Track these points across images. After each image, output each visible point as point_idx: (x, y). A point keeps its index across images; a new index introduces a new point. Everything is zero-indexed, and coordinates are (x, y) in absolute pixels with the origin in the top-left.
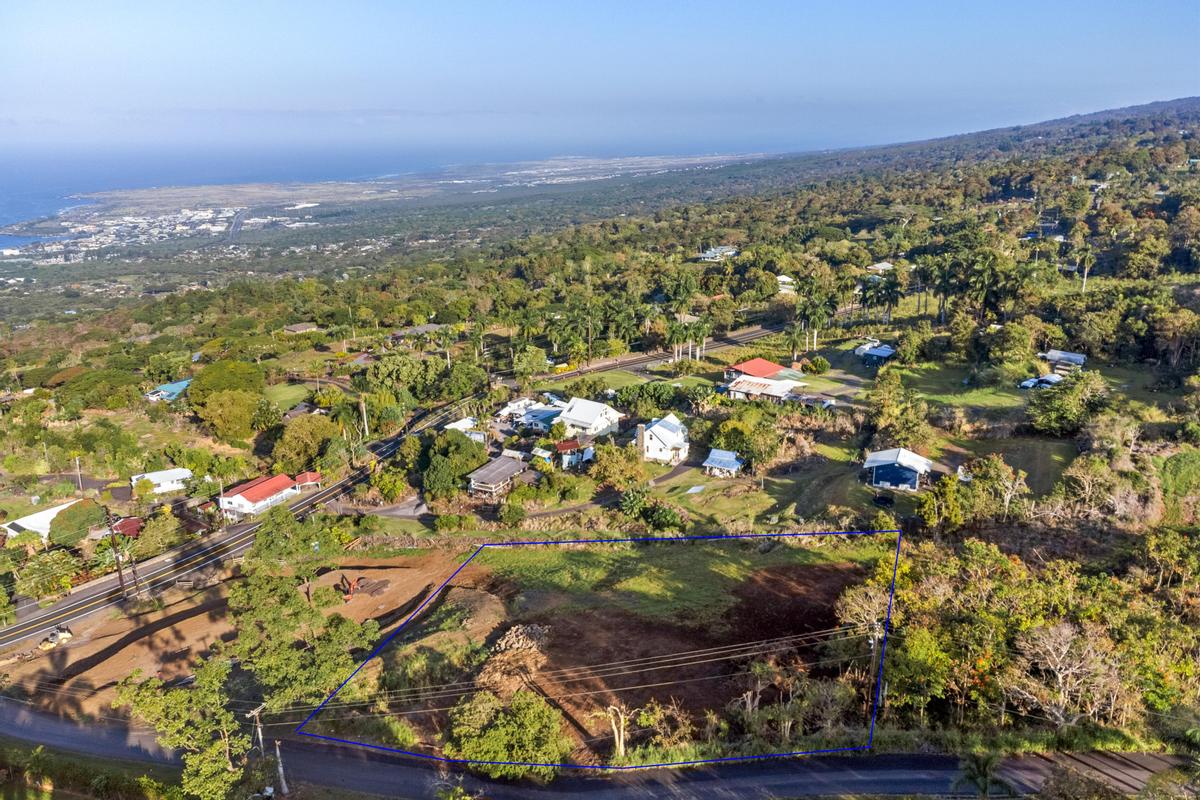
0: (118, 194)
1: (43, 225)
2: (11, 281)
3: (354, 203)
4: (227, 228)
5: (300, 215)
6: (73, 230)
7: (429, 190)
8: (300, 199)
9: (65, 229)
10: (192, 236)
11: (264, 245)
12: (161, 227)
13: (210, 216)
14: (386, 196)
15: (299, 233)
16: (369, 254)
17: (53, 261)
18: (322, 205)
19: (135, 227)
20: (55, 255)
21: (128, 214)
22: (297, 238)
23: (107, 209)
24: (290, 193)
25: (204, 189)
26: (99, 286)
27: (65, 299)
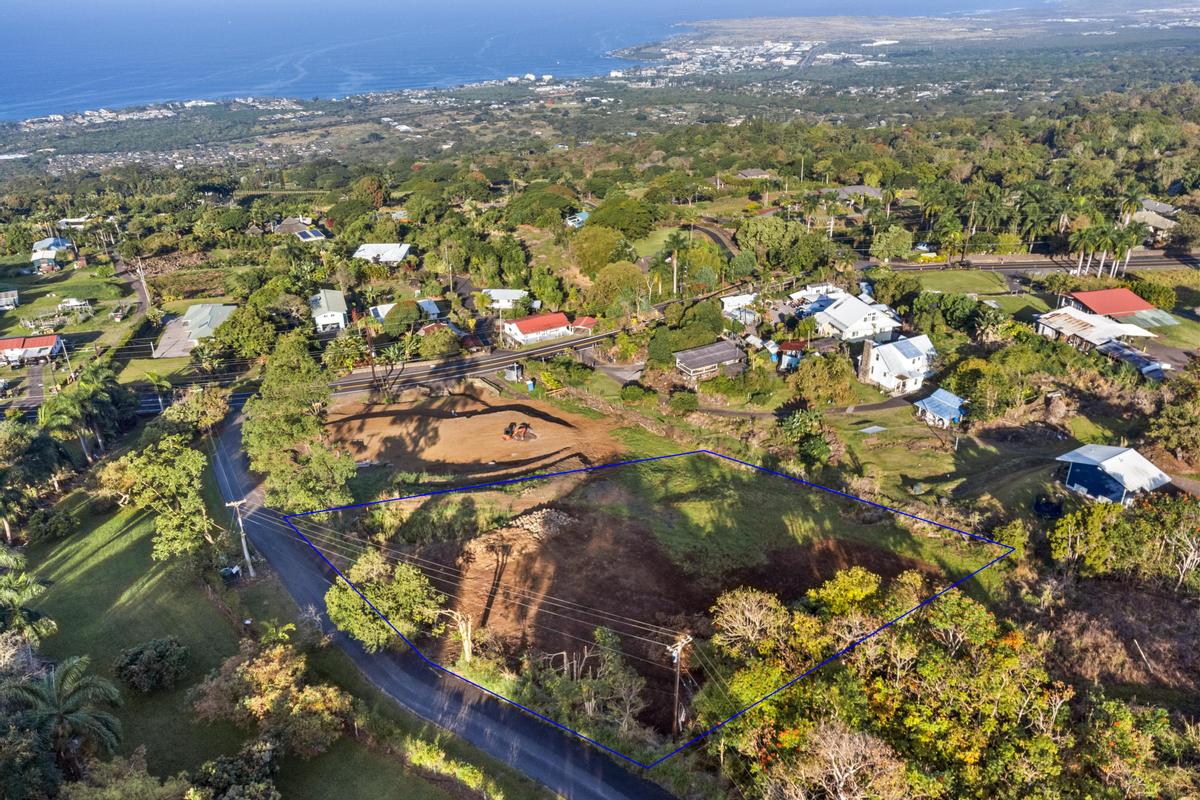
0: (715, 23)
1: (647, 50)
2: (604, 101)
3: (937, 42)
4: (800, 62)
5: (873, 53)
6: (668, 57)
7: (1029, 30)
8: (880, 35)
9: (663, 55)
10: (764, 68)
11: (824, 83)
12: (741, 58)
13: (788, 49)
14: (973, 36)
15: (867, 71)
16: (923, 101)
17: (643, 85)
18: (902, 42)
19: (719, 56)
20: (645, 79)
21: (717, 44)
22: (859, 78)
23: (701, 38)
24: (876, 28)
25: (793, 21)
26: (666, 112)
27: (634, 120)
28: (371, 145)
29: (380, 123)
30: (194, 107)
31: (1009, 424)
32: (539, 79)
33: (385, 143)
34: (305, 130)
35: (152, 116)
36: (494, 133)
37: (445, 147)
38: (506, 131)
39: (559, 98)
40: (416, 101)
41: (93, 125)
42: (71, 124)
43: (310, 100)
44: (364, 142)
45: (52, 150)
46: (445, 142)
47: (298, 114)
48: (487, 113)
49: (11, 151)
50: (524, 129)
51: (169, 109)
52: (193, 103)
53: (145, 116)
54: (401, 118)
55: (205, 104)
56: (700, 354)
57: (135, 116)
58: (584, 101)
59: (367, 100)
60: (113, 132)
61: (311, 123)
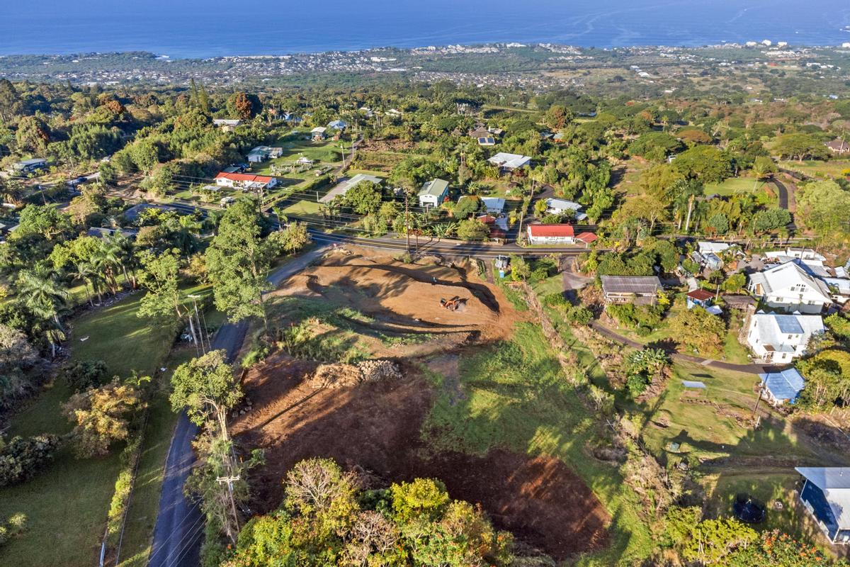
2: (823, 67)
27: (844, 86)
28: (614, 84)
29: (629, 69)
30: (512, 47)
31: (828, 422)
32: (774, 45)
33: (625, 84)
34: (575, 69)
35: (485, 51)
36: (711, 84)
37: (667, 91)
38: (722, 84)
39: (783, 62)
40: (664, 55)
41: (450, 54)
42: (439, 53)
43: (588, 48)
44: (610, 81)
45: (420, 68)
46: (669, 88)
47: (576, 58)
48: (714, 69)
49: (400, 67)
50: (739, 84)
51: (496, 47)
52: (512, 44)
53: (481, 51)
54: (644, 67)
55: (519, 45)
56: (625, 282)
57: (474, 51)
58: (804, 65)
59: (628, 51)
60: (457, 59)
61: (580, 65)
